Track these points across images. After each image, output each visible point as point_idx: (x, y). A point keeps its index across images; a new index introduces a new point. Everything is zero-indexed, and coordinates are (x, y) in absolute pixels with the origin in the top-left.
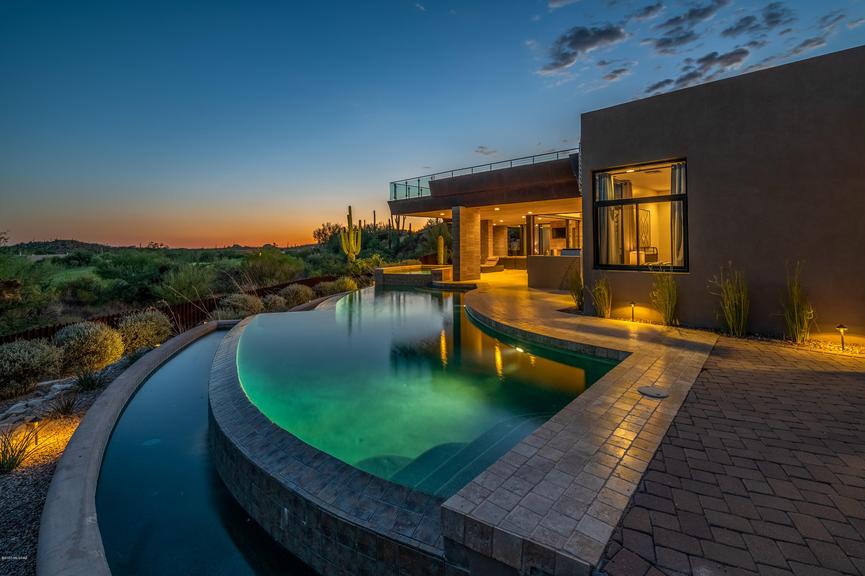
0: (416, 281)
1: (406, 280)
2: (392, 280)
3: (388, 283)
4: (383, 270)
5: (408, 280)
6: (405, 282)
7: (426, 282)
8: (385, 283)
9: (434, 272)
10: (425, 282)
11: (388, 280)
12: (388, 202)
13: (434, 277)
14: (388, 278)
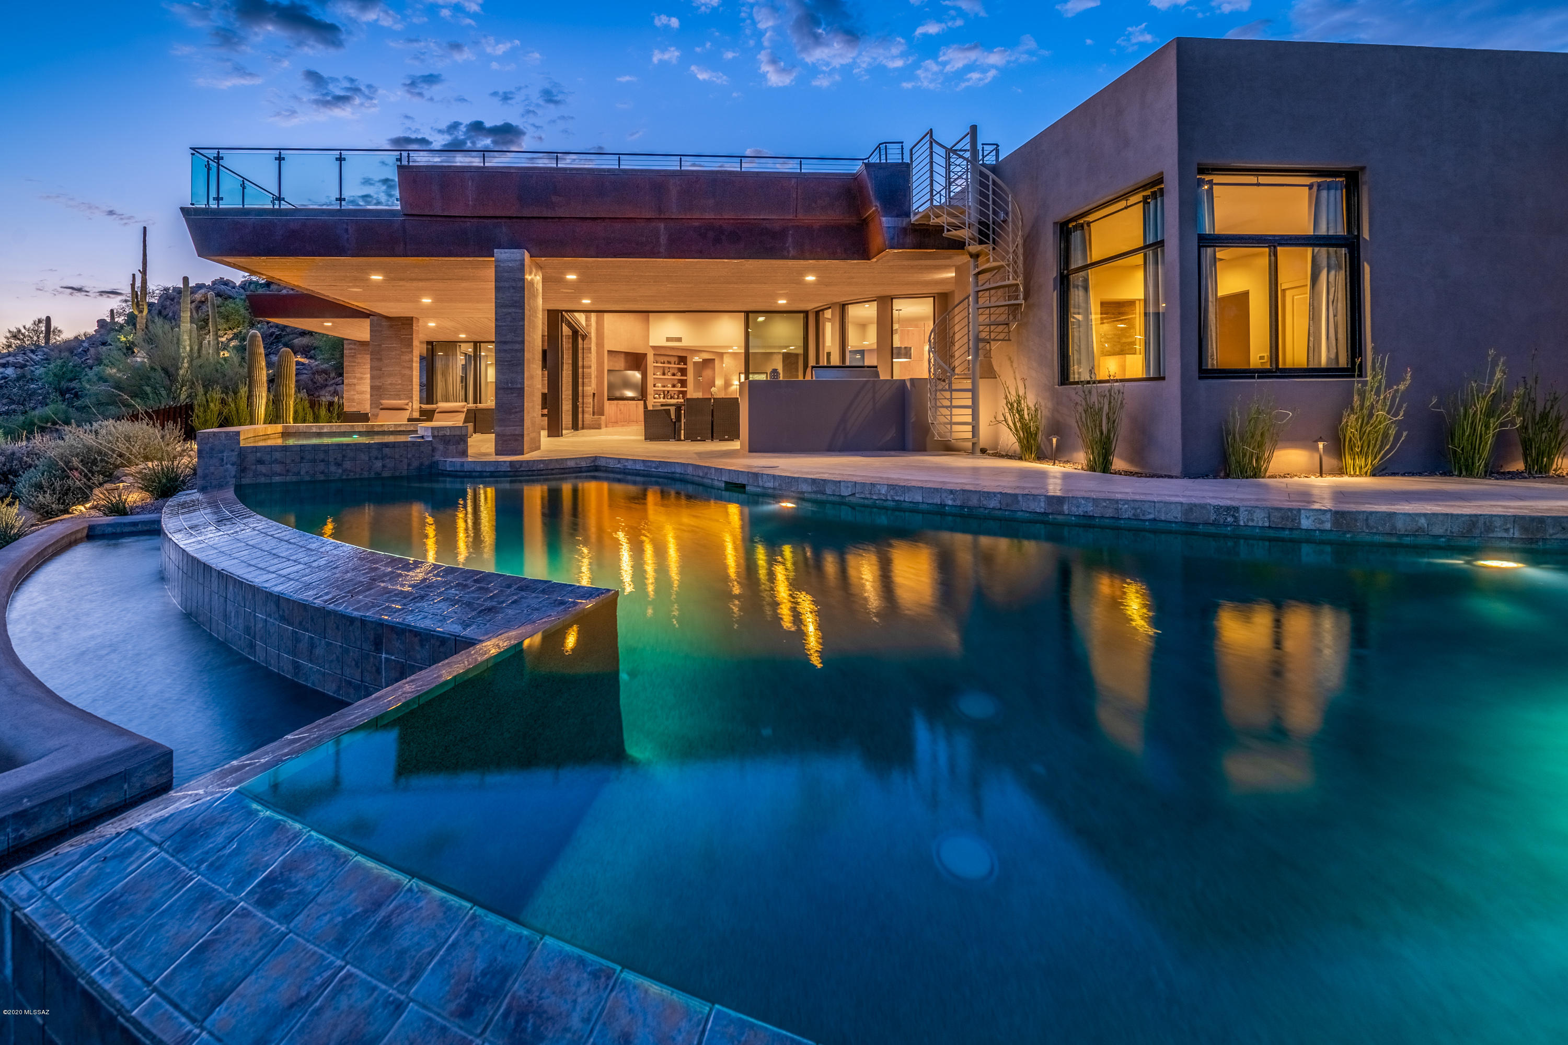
0: (378, 464)
1: (338, 465)
2: (277, 468)
3: (263, 480)
4: (238, 433)
5: (348, 465)
6: (333, 468)
7: (415, 464)
8: (245, 481)
9: (441, 433)
10: (409, 465)
11: (262, 468)
12: (182, 209)
13: (441, 447)
14: (260, 462)
